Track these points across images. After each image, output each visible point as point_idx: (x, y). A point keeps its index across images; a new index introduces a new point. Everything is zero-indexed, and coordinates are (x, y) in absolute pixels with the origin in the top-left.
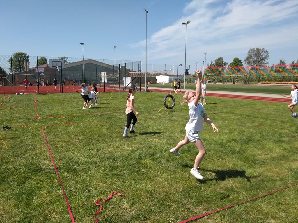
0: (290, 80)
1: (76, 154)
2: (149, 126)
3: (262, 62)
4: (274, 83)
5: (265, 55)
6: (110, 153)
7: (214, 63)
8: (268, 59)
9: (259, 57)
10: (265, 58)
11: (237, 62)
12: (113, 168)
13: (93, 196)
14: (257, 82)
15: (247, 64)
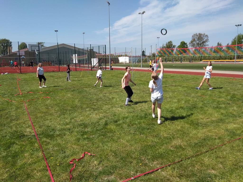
0: (225, 59)
1: (53, 123)
2: (113, 98)
3: (204, 44)
4: (213, 61)
5: (206, 38)
6: (81, 121)
7: (165, 45)
8: (208, 42)
9: (201, 40)
10: (206, 41)
11: (183, 44)
12: (84, 133)
13: (68, 157)
14: (199, 61)
15: (191, 46)
